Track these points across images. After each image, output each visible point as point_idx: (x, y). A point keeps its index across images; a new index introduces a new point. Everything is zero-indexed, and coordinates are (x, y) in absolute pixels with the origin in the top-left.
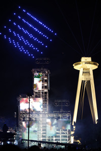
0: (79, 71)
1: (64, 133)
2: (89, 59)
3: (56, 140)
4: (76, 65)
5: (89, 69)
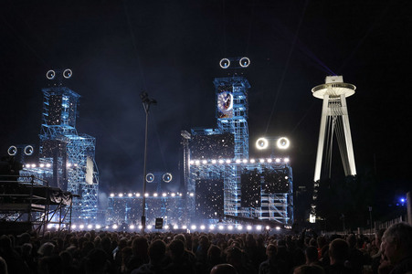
0: (322, 100)
1: (278, 202)
2: (339, 79)
3: (264, 215)
4: (316, 90)
5: (339, 96)
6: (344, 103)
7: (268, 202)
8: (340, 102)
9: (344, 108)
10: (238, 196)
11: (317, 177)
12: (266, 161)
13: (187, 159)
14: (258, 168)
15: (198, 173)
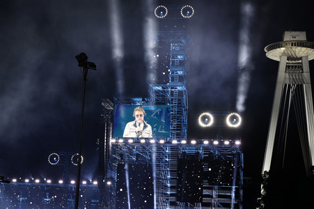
5: (301, 58)
6: (306, 68)
7: (210, 196)
8: (300, 67)
9: (306, 75)
10: (172, 187)
11: (267, 167)
12: (211, 143)
13: (108, 136)
14: (201, 151)
15: (121, 155)
